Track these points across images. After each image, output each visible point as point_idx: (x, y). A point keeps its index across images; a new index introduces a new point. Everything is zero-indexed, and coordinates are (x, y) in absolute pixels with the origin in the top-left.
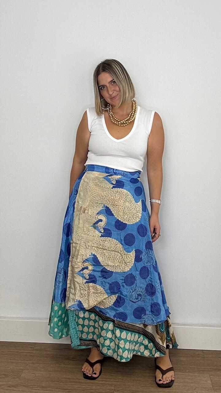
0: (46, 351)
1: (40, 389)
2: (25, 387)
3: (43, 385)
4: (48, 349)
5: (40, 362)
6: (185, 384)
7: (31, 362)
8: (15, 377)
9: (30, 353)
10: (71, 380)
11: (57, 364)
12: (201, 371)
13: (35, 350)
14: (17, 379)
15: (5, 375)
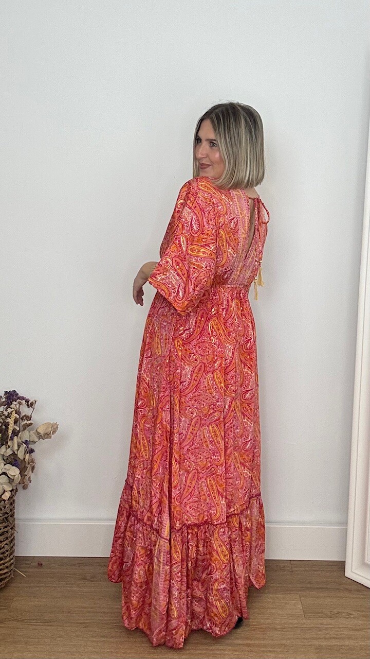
1: (41, 624)
2: (18, 621)
3: (47, 619)
4: (53, 566)
10: (89, 610)
11: (68, 587)
12: (287, 590)
14: (6, 611)
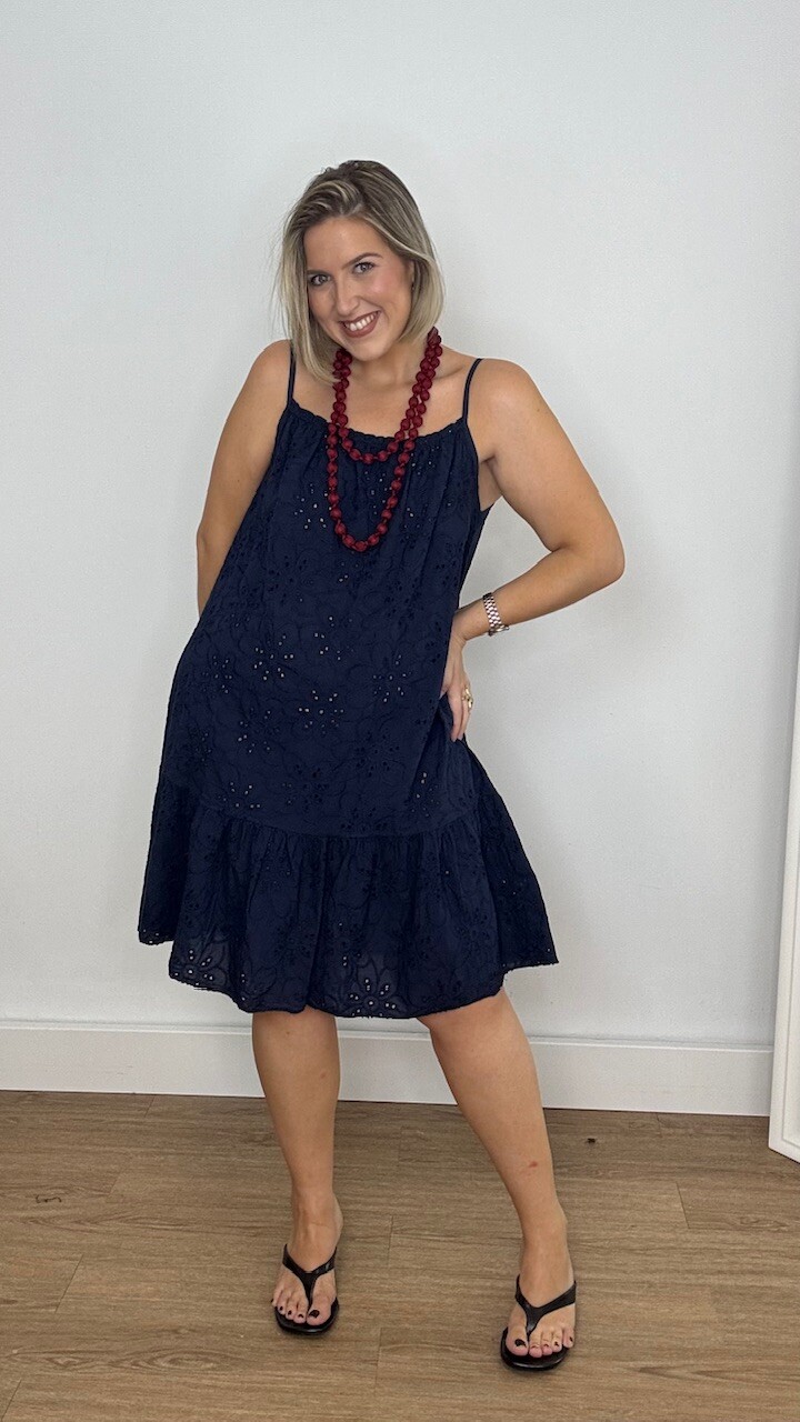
0: (184, 1117)
1: (171, 1227)
2: (126, 1221)
3: (179, 1217)
4: (191, 1112)
5: (166, 1150)
6: (603, 1212)
7: (139, 1150)
8: (94, 1193)
9: (136, 1123)
10: (262, 1201)
11: (221, 1155)
12: (652, 1173)
13: (154, 1114)
14: (102, 1200)
15: (64, 1188)
